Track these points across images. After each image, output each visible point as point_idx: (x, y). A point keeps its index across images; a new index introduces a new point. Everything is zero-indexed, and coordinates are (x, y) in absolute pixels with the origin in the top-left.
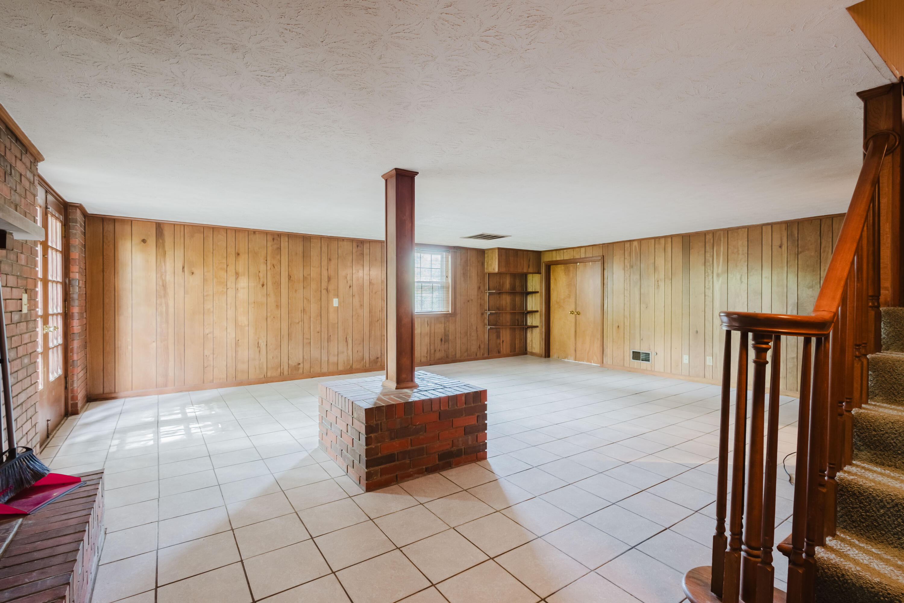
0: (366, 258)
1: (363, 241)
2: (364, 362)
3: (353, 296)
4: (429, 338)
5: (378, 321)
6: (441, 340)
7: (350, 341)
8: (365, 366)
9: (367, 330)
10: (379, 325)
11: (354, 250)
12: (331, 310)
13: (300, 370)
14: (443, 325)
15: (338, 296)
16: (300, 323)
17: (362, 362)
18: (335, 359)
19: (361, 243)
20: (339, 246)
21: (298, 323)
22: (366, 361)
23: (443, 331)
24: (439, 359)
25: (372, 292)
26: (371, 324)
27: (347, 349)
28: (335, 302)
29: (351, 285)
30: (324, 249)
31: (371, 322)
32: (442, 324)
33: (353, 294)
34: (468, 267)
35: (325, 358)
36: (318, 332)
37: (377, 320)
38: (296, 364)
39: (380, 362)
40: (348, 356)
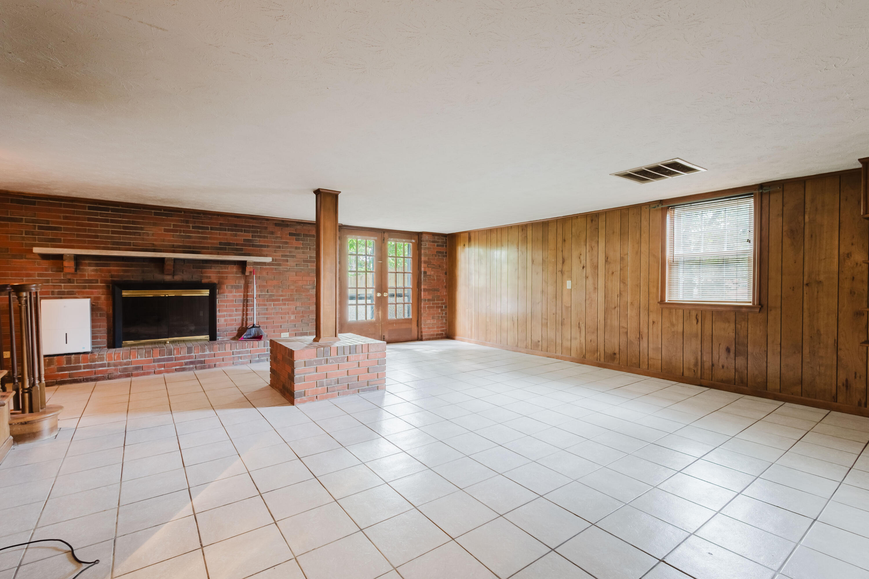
0: (602, 232)
1: (598, 213)
2: (598, 354)
3: (587, 277)
4: (699, 342)
5: (615, 308)
6: (728, 350)
7: (583, 328)
8: (600, 360)
9: (601, 317)
10: (616, 313)
11: (588, 227)
12: (565, 293)
13: (539, 347)
14: (732, 326)
15: (571, 278)
16: (540, 303)
17: (596, 354)
18: (568, 344)
19: (596, 216)
20: (573, 224)
21: (539, 303)
22: (600, 354)
23: (732, 335)
24: (722, 381)
25: (608, 273)
26: (606, 311)
27: (580, 336)
28: (569, 284)
29: (585, 266)
30: (560, 231)
31: (607, 309)
32: (729, 322)
33: (587, 276)
34: (807, 217)
35: (559, 341)
36: (554, 314)
37: (613, 307)
38: (537, 341)
39: (618, 359)
40: (580, 343)
